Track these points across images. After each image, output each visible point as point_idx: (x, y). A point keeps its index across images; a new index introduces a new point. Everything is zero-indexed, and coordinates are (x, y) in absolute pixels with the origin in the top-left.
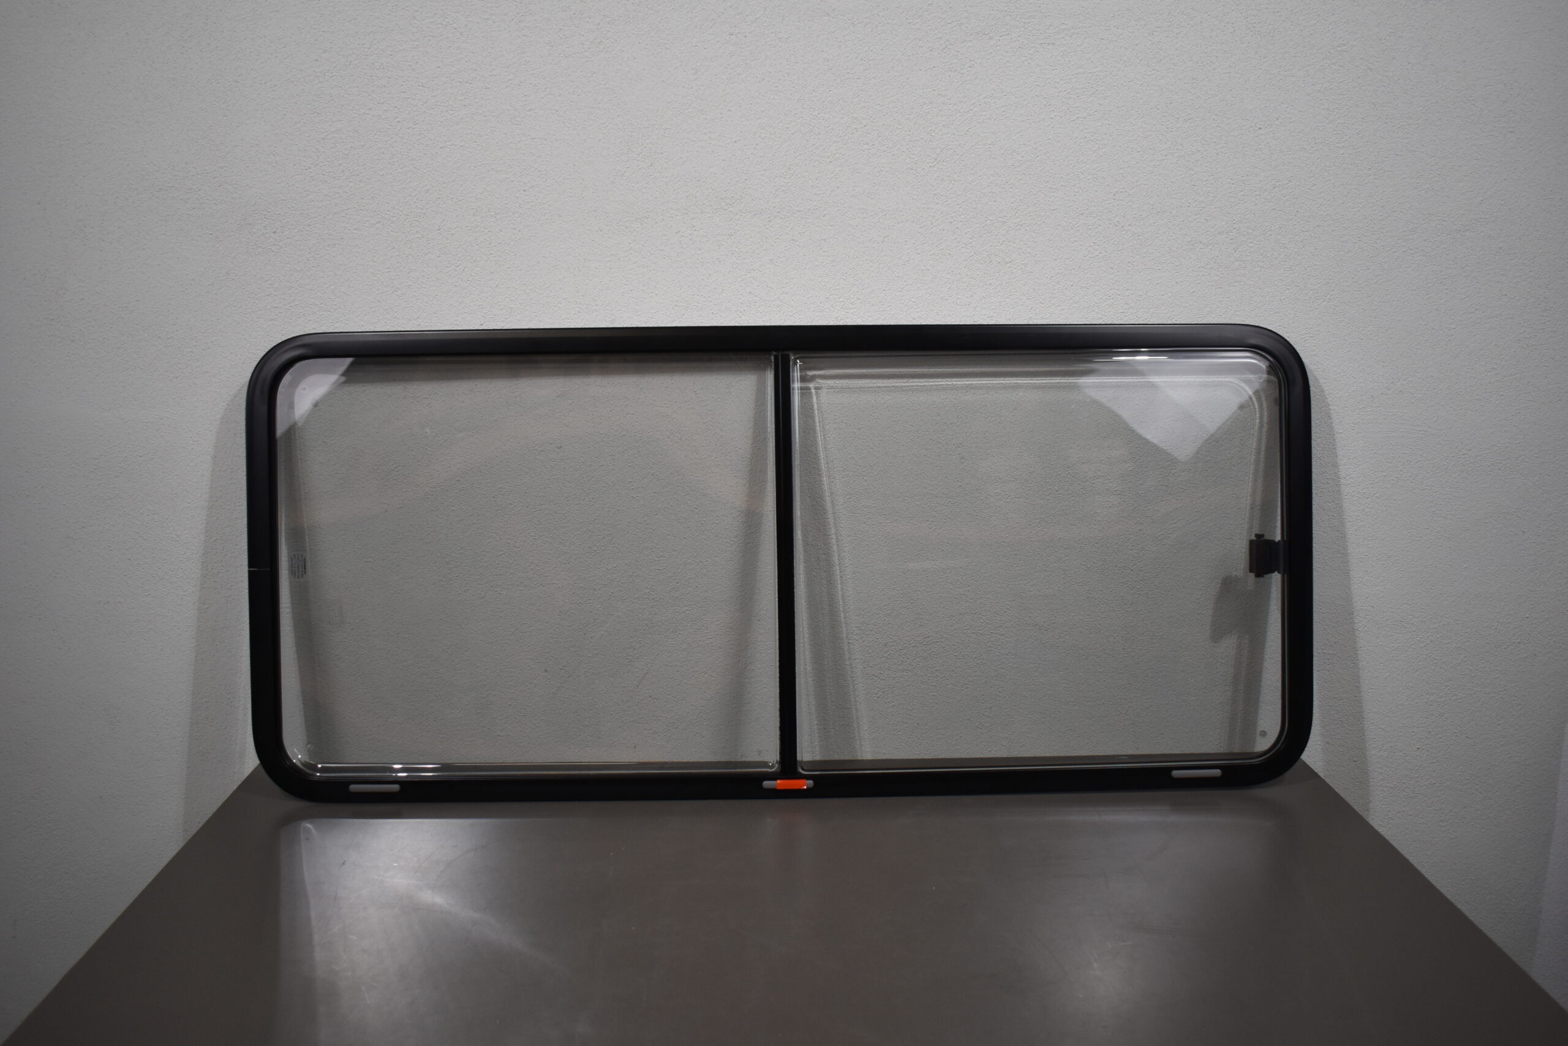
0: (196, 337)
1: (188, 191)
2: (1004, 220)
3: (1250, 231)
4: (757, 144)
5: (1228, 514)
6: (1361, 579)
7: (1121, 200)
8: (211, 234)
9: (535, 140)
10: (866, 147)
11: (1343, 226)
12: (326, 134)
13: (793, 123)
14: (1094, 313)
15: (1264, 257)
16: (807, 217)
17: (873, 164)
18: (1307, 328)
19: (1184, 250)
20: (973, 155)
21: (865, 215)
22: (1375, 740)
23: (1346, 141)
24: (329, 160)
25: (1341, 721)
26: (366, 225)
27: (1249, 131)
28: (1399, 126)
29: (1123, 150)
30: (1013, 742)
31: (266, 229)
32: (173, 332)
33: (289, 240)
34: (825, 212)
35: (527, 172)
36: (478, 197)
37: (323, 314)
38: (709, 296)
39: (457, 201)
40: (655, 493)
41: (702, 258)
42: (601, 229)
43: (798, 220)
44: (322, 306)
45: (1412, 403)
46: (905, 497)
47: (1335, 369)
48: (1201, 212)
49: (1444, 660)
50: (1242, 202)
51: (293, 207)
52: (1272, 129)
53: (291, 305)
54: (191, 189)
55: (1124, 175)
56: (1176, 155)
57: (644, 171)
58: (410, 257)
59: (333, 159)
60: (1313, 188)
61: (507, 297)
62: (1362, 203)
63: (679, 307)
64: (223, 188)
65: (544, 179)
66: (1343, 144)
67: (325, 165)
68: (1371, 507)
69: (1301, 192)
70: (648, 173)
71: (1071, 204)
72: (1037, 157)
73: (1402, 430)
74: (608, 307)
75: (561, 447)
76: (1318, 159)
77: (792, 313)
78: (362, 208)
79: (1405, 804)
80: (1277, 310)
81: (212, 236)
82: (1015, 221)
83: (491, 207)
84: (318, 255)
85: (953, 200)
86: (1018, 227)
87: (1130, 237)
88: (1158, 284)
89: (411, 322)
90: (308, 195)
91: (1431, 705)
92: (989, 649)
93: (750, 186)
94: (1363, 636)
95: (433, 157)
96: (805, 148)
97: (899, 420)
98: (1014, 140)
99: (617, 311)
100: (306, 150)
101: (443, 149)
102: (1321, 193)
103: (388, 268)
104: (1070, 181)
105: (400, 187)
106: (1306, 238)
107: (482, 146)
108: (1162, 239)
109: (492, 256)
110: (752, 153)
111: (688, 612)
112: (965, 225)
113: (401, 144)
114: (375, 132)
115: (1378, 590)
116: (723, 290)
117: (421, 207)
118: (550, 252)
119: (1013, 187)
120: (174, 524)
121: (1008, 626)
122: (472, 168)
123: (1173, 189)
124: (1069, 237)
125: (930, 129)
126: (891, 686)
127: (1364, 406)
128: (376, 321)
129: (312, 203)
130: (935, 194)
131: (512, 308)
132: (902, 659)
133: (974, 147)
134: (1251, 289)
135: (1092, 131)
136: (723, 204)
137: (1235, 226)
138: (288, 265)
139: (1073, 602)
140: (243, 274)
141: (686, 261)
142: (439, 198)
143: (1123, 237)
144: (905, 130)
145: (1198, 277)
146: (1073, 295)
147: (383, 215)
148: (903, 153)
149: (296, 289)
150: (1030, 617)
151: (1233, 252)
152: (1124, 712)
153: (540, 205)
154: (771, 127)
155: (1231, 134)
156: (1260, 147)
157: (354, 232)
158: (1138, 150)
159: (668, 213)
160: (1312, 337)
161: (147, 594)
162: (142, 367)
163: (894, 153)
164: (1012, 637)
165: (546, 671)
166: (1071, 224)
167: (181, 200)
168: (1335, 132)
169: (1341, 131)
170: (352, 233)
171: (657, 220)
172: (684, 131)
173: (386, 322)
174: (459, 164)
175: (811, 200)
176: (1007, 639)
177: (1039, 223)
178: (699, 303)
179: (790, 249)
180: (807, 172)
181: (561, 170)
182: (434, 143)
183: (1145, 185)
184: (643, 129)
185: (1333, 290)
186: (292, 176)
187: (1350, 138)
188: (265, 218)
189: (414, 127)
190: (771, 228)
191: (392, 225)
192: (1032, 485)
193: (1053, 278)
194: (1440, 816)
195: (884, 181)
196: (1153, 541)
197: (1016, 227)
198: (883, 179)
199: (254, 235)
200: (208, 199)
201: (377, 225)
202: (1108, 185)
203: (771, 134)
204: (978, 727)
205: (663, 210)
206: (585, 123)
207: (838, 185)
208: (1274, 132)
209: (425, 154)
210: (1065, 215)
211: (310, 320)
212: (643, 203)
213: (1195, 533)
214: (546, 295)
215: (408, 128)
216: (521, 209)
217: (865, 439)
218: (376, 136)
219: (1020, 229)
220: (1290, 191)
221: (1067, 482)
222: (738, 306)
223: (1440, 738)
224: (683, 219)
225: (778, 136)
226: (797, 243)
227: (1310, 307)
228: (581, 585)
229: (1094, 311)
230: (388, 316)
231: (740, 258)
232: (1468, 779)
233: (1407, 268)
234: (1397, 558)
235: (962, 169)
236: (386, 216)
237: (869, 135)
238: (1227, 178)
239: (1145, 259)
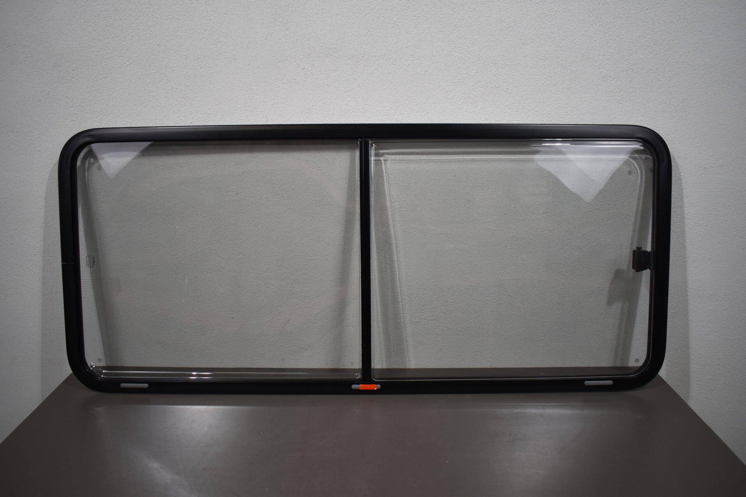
0: (32, 131)
1: (24, 47)
2: (496, 62)
3: (640, 70)
4: (350, 16)
5: (620, 234)
6: (693, 272)
7: (565, 51)
8: (38, 72)
9: (220, 14)
10: (414, 18)
11: (694, 68)
12: (99, 12)
13: (371, 4)
14: (547, 118)
15: (647, 86)
16: (379, 59)
17: (418, 28)
18: (670, 128)
19: (601, 81)
20: (477, 23)
21: (414, 58)
22: (695, 359)
23: (697, 18)
24: (102, 27)
25: (677, 349)
26: (125, 66)
27: (641, 11)
28: (728, 9)
29: (566, 21)
30: (494, 360)
31: (68, 68)
32: (20, 128)
33: (81, 74)
34: (390, 57)
35: (216, 34)
36: (187, 48)
37: (102, 118)
38: (322, 106)
39: (176, 51)
40: (292, 220)
41: (318, 84)
42: (259, 67)
43: (374, 62)
44: (101, 112)
45: (728, 172)
46: (435, 223)
47: (685, 152)
48: (611, 59)
49: (736, 316)
50: (635, 53)
51: (83, 55)
52: (654, 10)
53: (84, 112)
54: (26, 46)
55: (567, 36)
56: (598, 24)
57: (284, 32)
58: (150, 84)
59: (104, 27)
60: (677, 45)
61: (206, 107)
62: (705, 54)
63: (305, 112)
64: (44, 45)
65: (226, 38)
66: (696, 19)
67: (100, 31)
68: (701, 231)
69: (670, 48)
70: (286, 34)
71: (535, 53)
72: (516, 24)
73: (721, 188)
74: (264, 113)
75: (238, 194)
76: (681, 28)
77: (371, 117)
78: (121, 55)
79: (709, 393)
80: (653, 117)
81: (38, 73)
82: (502, 63)
83: (195, 54)
84: (98, 83)
85: (465, 50)
86: (504, 67)
87: (569, 73)
88: (584, 101)
89: (151, 121)
90: (91, 48)
91: (727, 341)
92: (482, 308)
93: (346, 41)
94: (692, 303)
95: (161, 25)
96: (379, 18)
97: (433, 179)
98: (502, 14)
99: (269, 115)
100: (88, 22)
101: (167, 20)
102: (682, 48)
103: (137, 90)
104: (534, 39)
105: (143, 43)
106: (672, 75)
107: (189, 18)
108: (588, 74)
109: (197, 83)
110: (347, 21)
111: (311, 287)
112: (472, 65)
113: (143, 17)
114: (128, 11)
115: (702, 278)
116: (330, 103)
117: (155, 54)
118: (230, 80)
119: (501, 42)
120: (26, 236)
121: (492, 296)
122: (184, 31)
123: (595, 44)
124: (533, 72)
125: (452, 7)
126: (426, 329)
127: (700, 174)
128: (132, 121)
129: (94, 53)
130: (455, 46)
131: (209, 113)
132: (432, 314)
133: (478, 19)
134: (639, 105)
135: (548, 9)
136: (330, 52)
137: (631, 67)
138: (82, 89)
139: (530, 283)
140: (56, 94)
141: (309, 86)
142: (165, 49)
143: (565, 73)
144: (438, 7)
145: (608, 97)
146: (535, 107)
147: (134, 59)
148: (436, 22)
149: (87, 103)
150: (505, 291)
151: (629, 82)
152: (557, 344)
153: (224, 53)
154: (358, 6)
155: (630, 12)
156: (647, 20)
157: (118, 69)
158: (576, 21)
159: (298, 57)
160: (672, 133)
161: (14, 274)
162: (4, 148)
163: (431, 22)
164: (495, 302)
165: (233, 318)
166: (535, 65)
167: (21, 52)
168: (691, 12)
169: (694, 12)
170: (117, 70)
171: (292, 62)
172: (307, 8)
173: (137, 122)
174: (176, 29)
175: (382, 50)
176: (492, 303)
177: (516, 64)
178: (316, 110)
179: (369, 78)
180: (380, 32)
181: (235, 32)
182: (161, 17)
183: (579, 42)
184: (283, 7)
185: (686, 106)
186: (82, 37)
187: (700, 16)
188: (67, 62)
189: (150, 7)
190: (358, 67)
191: (139, 65)
192: (508, 217)
193: (524, 97)
194: (728, 400)
195: (425, 39)
196: (576, 249)
197: (503, 66)
198: (425, 37)
199: (62, 72)
200: (35, 51)
201: (131, 65)
202: (557, 42)
203: (358, 10)
204: (474, 351)
205: (295, 56)
206: (249, 4)
207: (398, 41)
208: (656, 11)
209: (157, 23)
210: (532, 60)
211: (95, 121)
212: (283, 52)
213: (600, 245)
214: (228, 105)
215: (147, 8)
216: (212, 56)
217: (413, 190)
218: (128, 13)
219: (505, 68)
220: (664, 47)
221: (529, 215)
222: (339, 112)
223: (731, 359)
224: (307, 61)
225: (363, 11)
226: (374, 75)
227: (673, 116)
228: (252, 271)
229: (547, 116)
230: (138, 118)
231: (340, 84)
232: (744, 381)
233: (729, 93)
234: (714, 260)
235: (471, 31)
236: (135, 60)
237: (416, 11)
238: (627, 39)
239: (578, 86)
